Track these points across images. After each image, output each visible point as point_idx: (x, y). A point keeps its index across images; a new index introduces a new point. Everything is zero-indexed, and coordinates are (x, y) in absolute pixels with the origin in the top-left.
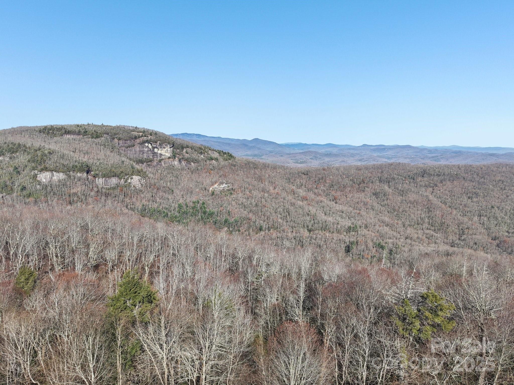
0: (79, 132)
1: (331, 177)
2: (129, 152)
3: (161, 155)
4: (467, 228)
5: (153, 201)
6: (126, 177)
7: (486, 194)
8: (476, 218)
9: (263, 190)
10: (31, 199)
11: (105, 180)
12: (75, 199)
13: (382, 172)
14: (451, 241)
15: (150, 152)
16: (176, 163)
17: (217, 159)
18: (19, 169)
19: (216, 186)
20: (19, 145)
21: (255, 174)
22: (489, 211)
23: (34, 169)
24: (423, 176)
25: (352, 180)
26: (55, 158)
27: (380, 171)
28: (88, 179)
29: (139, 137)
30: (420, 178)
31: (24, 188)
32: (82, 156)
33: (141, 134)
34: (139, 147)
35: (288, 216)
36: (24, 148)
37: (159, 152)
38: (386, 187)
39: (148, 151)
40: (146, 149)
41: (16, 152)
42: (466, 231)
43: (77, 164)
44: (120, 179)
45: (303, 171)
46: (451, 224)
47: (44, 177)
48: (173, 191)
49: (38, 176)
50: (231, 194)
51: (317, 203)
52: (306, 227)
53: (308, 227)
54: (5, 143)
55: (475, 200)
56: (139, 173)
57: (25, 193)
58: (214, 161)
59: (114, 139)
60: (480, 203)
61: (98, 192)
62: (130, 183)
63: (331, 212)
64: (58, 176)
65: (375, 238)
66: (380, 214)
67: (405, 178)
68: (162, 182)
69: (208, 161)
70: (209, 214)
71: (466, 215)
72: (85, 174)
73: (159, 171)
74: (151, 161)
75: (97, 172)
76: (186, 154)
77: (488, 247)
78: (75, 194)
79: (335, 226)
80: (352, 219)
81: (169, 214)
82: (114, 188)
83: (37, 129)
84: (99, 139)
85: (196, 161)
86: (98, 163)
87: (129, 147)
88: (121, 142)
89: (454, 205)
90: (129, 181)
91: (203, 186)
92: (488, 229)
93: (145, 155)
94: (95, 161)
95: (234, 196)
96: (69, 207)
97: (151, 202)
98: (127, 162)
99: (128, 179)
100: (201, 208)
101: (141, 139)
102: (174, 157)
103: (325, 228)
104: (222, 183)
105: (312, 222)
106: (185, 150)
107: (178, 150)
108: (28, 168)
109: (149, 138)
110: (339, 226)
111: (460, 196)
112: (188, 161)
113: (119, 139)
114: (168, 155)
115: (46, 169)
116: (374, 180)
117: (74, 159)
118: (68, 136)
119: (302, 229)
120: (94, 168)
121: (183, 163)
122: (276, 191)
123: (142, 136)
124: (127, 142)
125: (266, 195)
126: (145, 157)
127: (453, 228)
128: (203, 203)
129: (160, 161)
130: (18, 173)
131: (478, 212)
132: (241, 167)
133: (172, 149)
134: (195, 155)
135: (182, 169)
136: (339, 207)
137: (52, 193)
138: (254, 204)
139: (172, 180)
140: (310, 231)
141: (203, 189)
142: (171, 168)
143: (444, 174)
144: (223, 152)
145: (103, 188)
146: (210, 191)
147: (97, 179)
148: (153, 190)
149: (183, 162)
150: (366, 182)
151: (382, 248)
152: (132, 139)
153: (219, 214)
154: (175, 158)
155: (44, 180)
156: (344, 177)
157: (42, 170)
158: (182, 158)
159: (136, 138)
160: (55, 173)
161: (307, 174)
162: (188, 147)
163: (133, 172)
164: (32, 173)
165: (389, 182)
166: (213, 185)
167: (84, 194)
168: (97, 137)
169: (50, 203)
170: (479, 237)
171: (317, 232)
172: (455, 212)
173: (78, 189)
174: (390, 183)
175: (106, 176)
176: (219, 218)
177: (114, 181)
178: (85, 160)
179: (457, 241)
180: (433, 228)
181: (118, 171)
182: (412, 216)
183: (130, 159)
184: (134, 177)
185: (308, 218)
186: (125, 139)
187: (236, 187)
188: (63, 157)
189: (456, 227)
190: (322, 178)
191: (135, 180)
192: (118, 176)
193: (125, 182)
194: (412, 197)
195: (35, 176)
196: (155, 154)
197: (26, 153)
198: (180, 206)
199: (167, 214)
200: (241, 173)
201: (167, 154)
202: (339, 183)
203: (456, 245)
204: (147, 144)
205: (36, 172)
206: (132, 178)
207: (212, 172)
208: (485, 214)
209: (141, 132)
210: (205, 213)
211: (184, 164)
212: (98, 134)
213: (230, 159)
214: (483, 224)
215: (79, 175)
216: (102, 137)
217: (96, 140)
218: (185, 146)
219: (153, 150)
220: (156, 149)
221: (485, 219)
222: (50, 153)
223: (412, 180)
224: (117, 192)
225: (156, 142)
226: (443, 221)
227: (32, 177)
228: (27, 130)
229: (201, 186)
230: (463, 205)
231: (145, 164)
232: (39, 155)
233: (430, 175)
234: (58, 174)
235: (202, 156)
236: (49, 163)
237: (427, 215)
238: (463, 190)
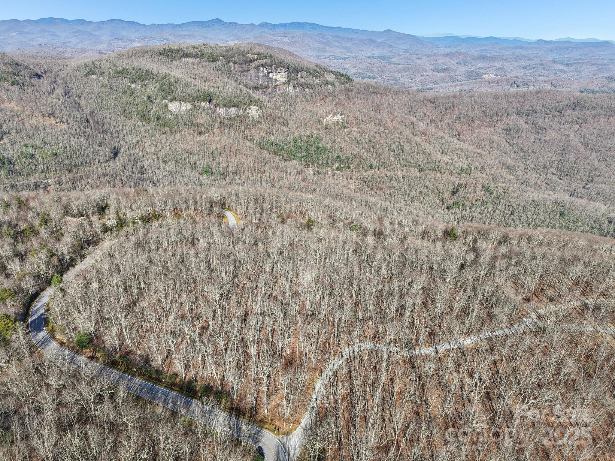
0: (197, 54)
1: (460, 107)
2: (245, 77)
3: (276, 80)
4: (598, 176)
5: (270, 133)
6: (244, 107)
9: (381, 123)
10: (167, 129)
11: (226, 110)
12: (203, 129)
13: (524, 102)
14: (573, 189)
15: (265, 78)
16: (291, 89)
17: (333, 84)
18: (152, 98)
19: (330, 117)
20: (147, 71)
21: (373, 102)
23: (164, 98)
24: (574, 109)
25: (484, 112)
26: (180, 86)
27: (522, 100)
28: (211, 109)
29: (254, 61)
30: (570, 111)
31: (159, 118)
32: (203, 83)
33: (256, 56)
34: (255, 73)
35: (401, 154)
36: (152, 76)
37: (274, 77)
38: (522, 123)
39: (263, 76)
40: (261, 75)
41: (146, 79)
42: (596, 179)
43: (200, 93)
44: (239, 109)
45: (430, 98)
47: (174, 107)
48: (288, 122)
49: (169, 105)
50: (345, 127)
51: (437, 139)
52: (418, 166)
53: (419, 166)
54: (134, 69)
56: (257, 102)
57: (160, 122)
58: (329, 85)
59: (229, 62)
61: (221, 123)
62: (248, 113)
63: (449, 150)
64: (186, 106)
65: (487, 182)
66: (504, 155)
67: (550, 111)
68: (277, 111)
69: (323, 86)
70: (322, 150)
72: (208, 103)
73: (274, 99)
74: (266, 88)
75: (218, 102)
76: (301, 79)
78: (202, 125)
79: (449, 167)
80: (470, 159)
81: (285, 147)
82: (234, 119)
83: (156, 51)
84: (215, 63)
85: (310, 86)
86: (218, 92)
87: (245, 71)
88: (236, 66)
90: (247, 111)
91: (317, 118)
93: (260, 80)
94: (215, 90)
95: (348, 130)
96: (199, 138)
97: (268, 134)
98: (245, 90)
99: (246, 109)
100: (314, 143)
101: (257, 63)
102: (288, 82)
103: (437, 168)
104: (336, 114)
105: (426, 161)
106: (299, 74)
107: (293, 75)
108: (159, 97)
109: (264, 61)
110: (452, 168)
112: (302, 86)
113: (235, 63)
114: (283, 80)
115: (174, 99)
116: (510, 113)
117: (197, 88)
118: (186, 59)
119: (412, 169)
120: (215, 97)
121: (298, 89)
122: (394, 124)
123: (257, 59)
124: (242, 66)
125: (382, 129)
126: (260, 83)
128: (317, 138)
129: (275, 87)
130: (151, 101)
132: (359, 93)
133: (286, 73)
134: (310, 80)
135: (297, 96)
136: (460, 144)
137: (183, 124)
138: (367, 140)
139: (287, 110)
140: (421, 170)
141: (317, 121)
142: (285, 95)
143: (602, 107)
144: (340, 73)
145: (224, 118)
146: (324, 124)
147: (218, 108)
148: (269, 121)
149: (297, 88)
150: (500, 114)
151: (490, 192)
152: (247, 62)
153: (331, 150)
154: (290, 84)
155: (175, 110)
156: (476, 107)
157: (171, 100)
158: (297, 84)
159: (251, 61)
160: (182, 103)
161: (434, 102)
162: (302, 70)
163: (251, 101)
164: (164, 102)
165: (528, 116)
166: (327, 116)
167: (209, 125)
168: (214, 61)
169: (183, 133)
171: (428, 172)
172: (594, 155)
173: (203, 119)
174: (530, 117)
175: (227, 105)
176: (331, 154)
177: (234, 111)
178: (206, 88)
179: (580, 189)
180: (559, 174)
181: (237, 101)
182: (540, 158)
183: (246, 86)
184: (252, 107)
185: (422, 157)
186: (241, 62)
187: (350, 118)
188: (187, 85)
190: (450, 108)
191: (253, 111)
192: (237, 106)
193: (244, 112)
194: (551, 135)
195: (166, 106)
196: (269, 79)
197: (154, 81)
198: (295, 140)
199: (284, 148)
200: (358, 100)
201: (281, 79)
202: (467, 115)
203: (576, 194)
204: (262, 69)
205: (167, 101)
206: (250, 109)
207: (327, 99)
209: (256, 54)
210: (318, 148)
211: (299, 91)
212: (215, 57)
213: (347, 83)
215: (203, 104)
216: (218, 60)
217: (214, 64)
218: (300, 69)
219: (268, 75)
220: (271, 74)
222: (175, 82)
223: (558, 114)
224: (237, 122)
225: (271, 67)
226: (575, 166)
227: (164, 106)
228: (147, 52)
229: (315, 117)
231: (260, 90)
232: (166, 83)
233: (583, 107)
234: (185, 104)
235: (317, 80)
236: (177, 93)
237: (559, 158)
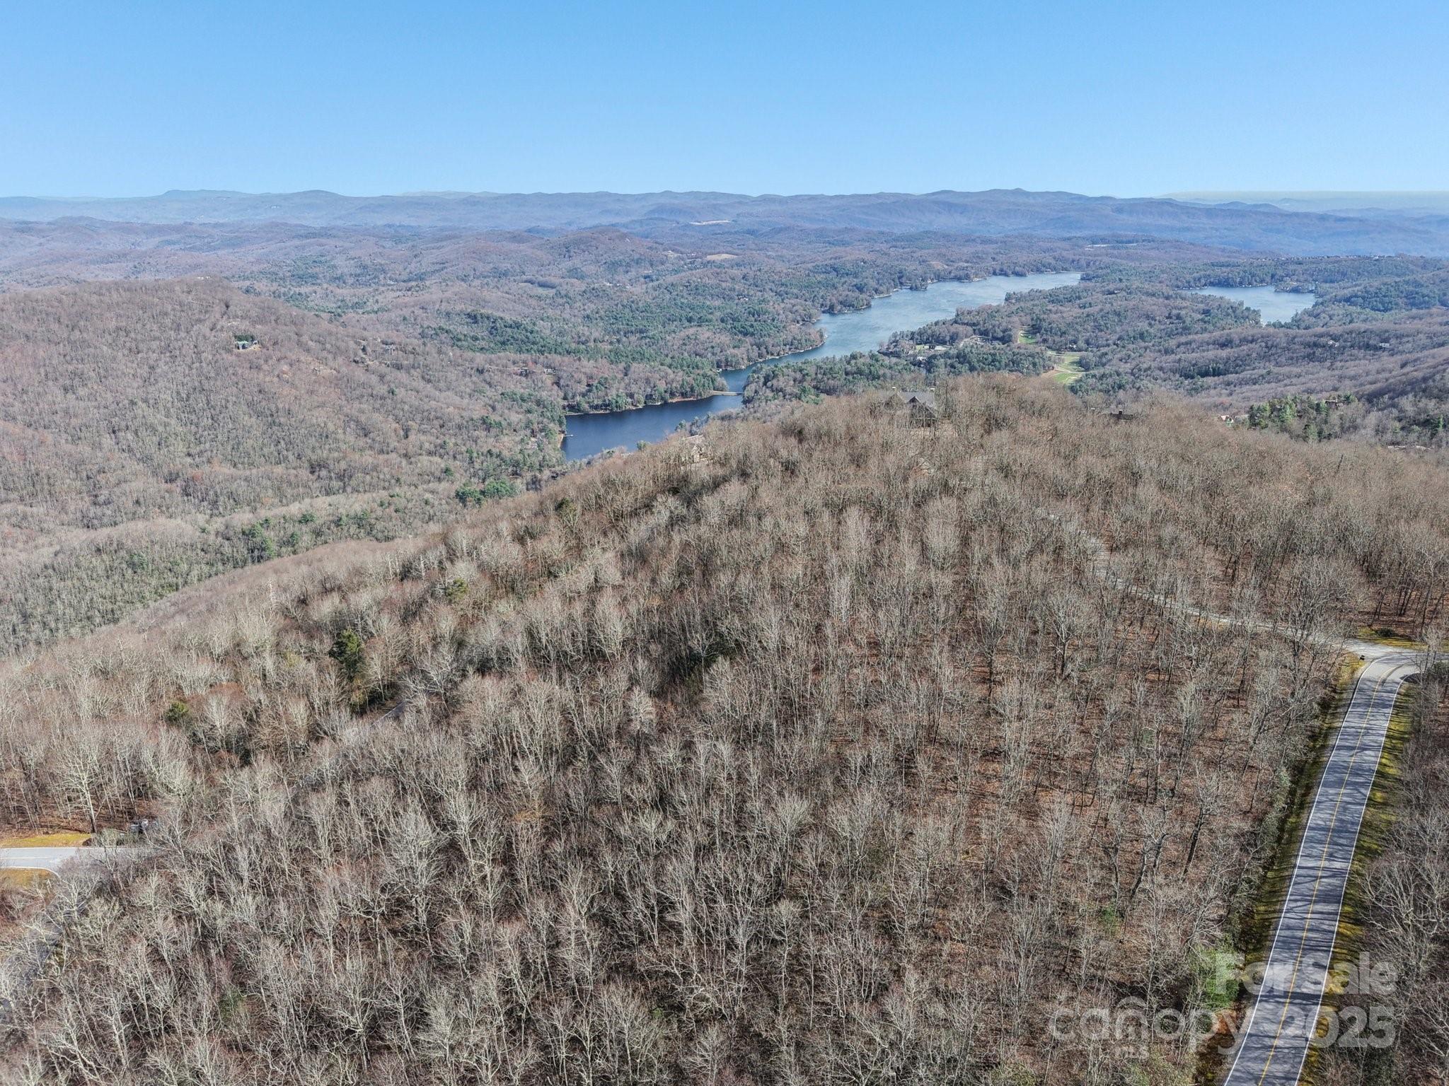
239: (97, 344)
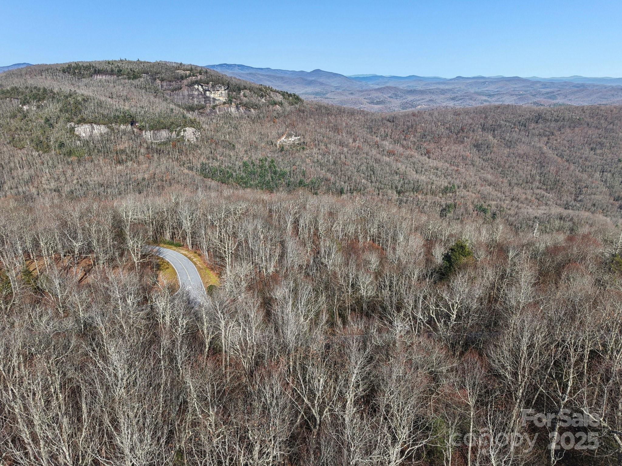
0: (112, 71)
1: (423, 125)
2: (176, 97)
3: (214, 99)
4: (585, 187)
5: (213, 159)
6: (178, 129)
7: (613, 144)
8: (597, 175)
9: (342, 144)
10: (73, 158)
11: (154, 133)
12: (124, 157)
13: (486, 117)
14: (565, 202)
15: (201, 96)
16: (233, 109)
17: (281, 104)
18: (52, 121)
19: (283, 138)
20: (45, 90)
21: (329, 122)
22: (614, 165)
23: (69, 120)
24: (537, 122)
25: (449, 129)
26: (91, 106)
27: (484, 116)
28: (134, 132)
29: (186, 77)
30: (533, 125)
31: (62, 145)
32: (122, 102)
33: (188, 72)
34: (188, 91)
35: (373, 176)
36: (52, 94)
37: (212, 96)
38: (491, 137)
39: (198, 95)
40: (196, 93)
41: (44, 99)
42: (584, 190)
43: (118, 113)
44: (171, 132)
45: (388, 118)
46: (566, 182)
47: (83, 131)
48: (234, 146)
49: (76, 129)
50: (303, 148)
51: (407, 158)
52: (394, 187)
53: (396, 188)
54: (27, 88)
55: (599, 151)
56: (192, 123)
57: (64, 150)
58: (277, 106)
59: (155, 79)
60: (604, 156)
61: (148, 148)
62: (183, 136)
63: (423, 170)
64: (100, 130)
65: (476, 200)
66: (482, 171)
67: (515, 125)
68: (219, 134)
69: (271, 107)
70: (280, 175)
71: (585, 171)
72: (130, 126)
73: (214, 121)
74: (203, 108)
75: (143, 124)
76: (245, 98)
77: (609, 209)
78: (123, 151)
79: (429, 186)
80: (449, 177)
81: (234, 174)
82: (165, 143)
83: (59, 68)
84: (137, 80)
85: (256, 106)
86: (143, 112)
87: (175, 90)
88: (164, 84)
89: (572, 158)
90: (182, 134)
91: (269, 140)
92: (611, 187)
93: (195, 100)
94: (139, 110)
95: (308, 151)
96: (119, 167)
97: (211, 160)
98: (177, 110)
99: (180, 131)
100: (270, 167)
101: (189, 79)
102: (229, 102)
103: (416, 189)
104: (290, 135)
105: (402, 182)
106: (242, 93)
107: (234, 93)
108: (62, 120)
109: (199, 77)
110: (434, 187)
111: (581, 147)
112: (247, 106)
113: (162, 80)
114: (223, 99)
115: (83, 121)
116: (475, 128)
117: (114, 108)
118: (99, 77)
119: (390, 191)
120: (139, 118)
121: (242, 110)
122: (357, 144)
123: (190, 76)
124: (172, 83)
125: (345, 149)
126: (196, 103)
127: (570, 187)
128: (272, 161)
129: (214, 107)
130: (51, 125)
131: (600, 167)
132: (312, 113)
133: (226, 91)
134: (254, 99)
135: (241, 117)
136: (433, 163)
137: (96, 151)
138: (332, 161)
139: (231, 132)
140: (399, 193)
141: (270, 143)
142: (228, 116)
143: (563, 119)
144: (287, 93)
145: (152, 143)
146: (278, 146)
147: (144, 132)
148: (211, 144)
149: (241, 108)
150: (465, 131)
151: (484, 211)
152: (178, 79)
153: (292, 175)
154: (231, 103)
155: (84, 135)
156: (439, 124)
157: (79, 122)
158: (240, 104)
159: (182, 78)
160: (95, 126)
161: (393, 121)
162: (245, 88)
163: (186, 122)
164: (68, 126)
165: (494, 131)
166: (280, 138)
167: (133, 152)
168: (135, 78)
169: (96, 162)
170: (599, 197)
171: (407, 194)
172: (572, 167)
173: (124, 145)
174: (496, 132)
175: (156, 127)
176: (292, 179)
177: (164, 134)
178: (127, 108)
179: (573, 203)
180: (545, 187)
181: (168, 122)
182: (521, 172)
183: (179, 106)
184: (187, 129)
185: (397, 178)
186: (170, 79)
187: (308, 140)
188: (100, 104)
189: (573, 185)
190: (412, 126)
191: (189, 133)
192: (168, 129)
193: (178, 135)
194: (522, 149)
195: (72, 130)
196: (207, 98)
197: (55, 101)
198: (245, 164)
199: (232, 175)
200: (311, 121)
201: (221, 99)
202: (432, 132)
203: (570, 207)
204: (196, 86)
205: (73, 124)
206: (184, 131)
207: (277, 120)
208: (609, 169)
209: (188, 70)
210: (275, 173)
211: (243, 111)
212: (136, 73)
213: (296, 103)
214: (606, 181)
215: (122, 127)
216: (141, 77)
217: (136, 82)
218: (242, 87)
219: (205, 94)
220: (208, 92)
221: (609, 175)
222: (84, 100)
223: (523, 128)
224: (170, 147)
225: (208, 84)
226: (558, 178)
227: (68, 130)
228: (47, 70)
229: (266, 139)
230: (583, 159)
231: (196, 111)
232: (72, 102)
233: (546, 120)
234: (98, 127)
235: (263, 100)
236: (86, 113)
237: (539, 171)
238: (586, 139)
239: (618, 131)
